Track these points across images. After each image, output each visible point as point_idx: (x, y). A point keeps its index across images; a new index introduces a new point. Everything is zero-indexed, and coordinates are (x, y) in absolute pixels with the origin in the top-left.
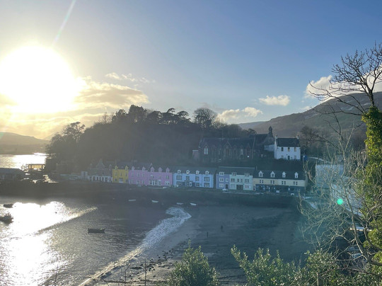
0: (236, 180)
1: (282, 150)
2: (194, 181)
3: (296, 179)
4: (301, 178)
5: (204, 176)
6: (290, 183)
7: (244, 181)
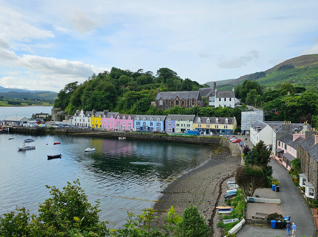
0: (180, 125)
1: (220, 100)
2: (149, 126)
3: (226, 124)
4: (230, 122)
5: (156, 122)
6: (221, 127)
7: (186, 125)
